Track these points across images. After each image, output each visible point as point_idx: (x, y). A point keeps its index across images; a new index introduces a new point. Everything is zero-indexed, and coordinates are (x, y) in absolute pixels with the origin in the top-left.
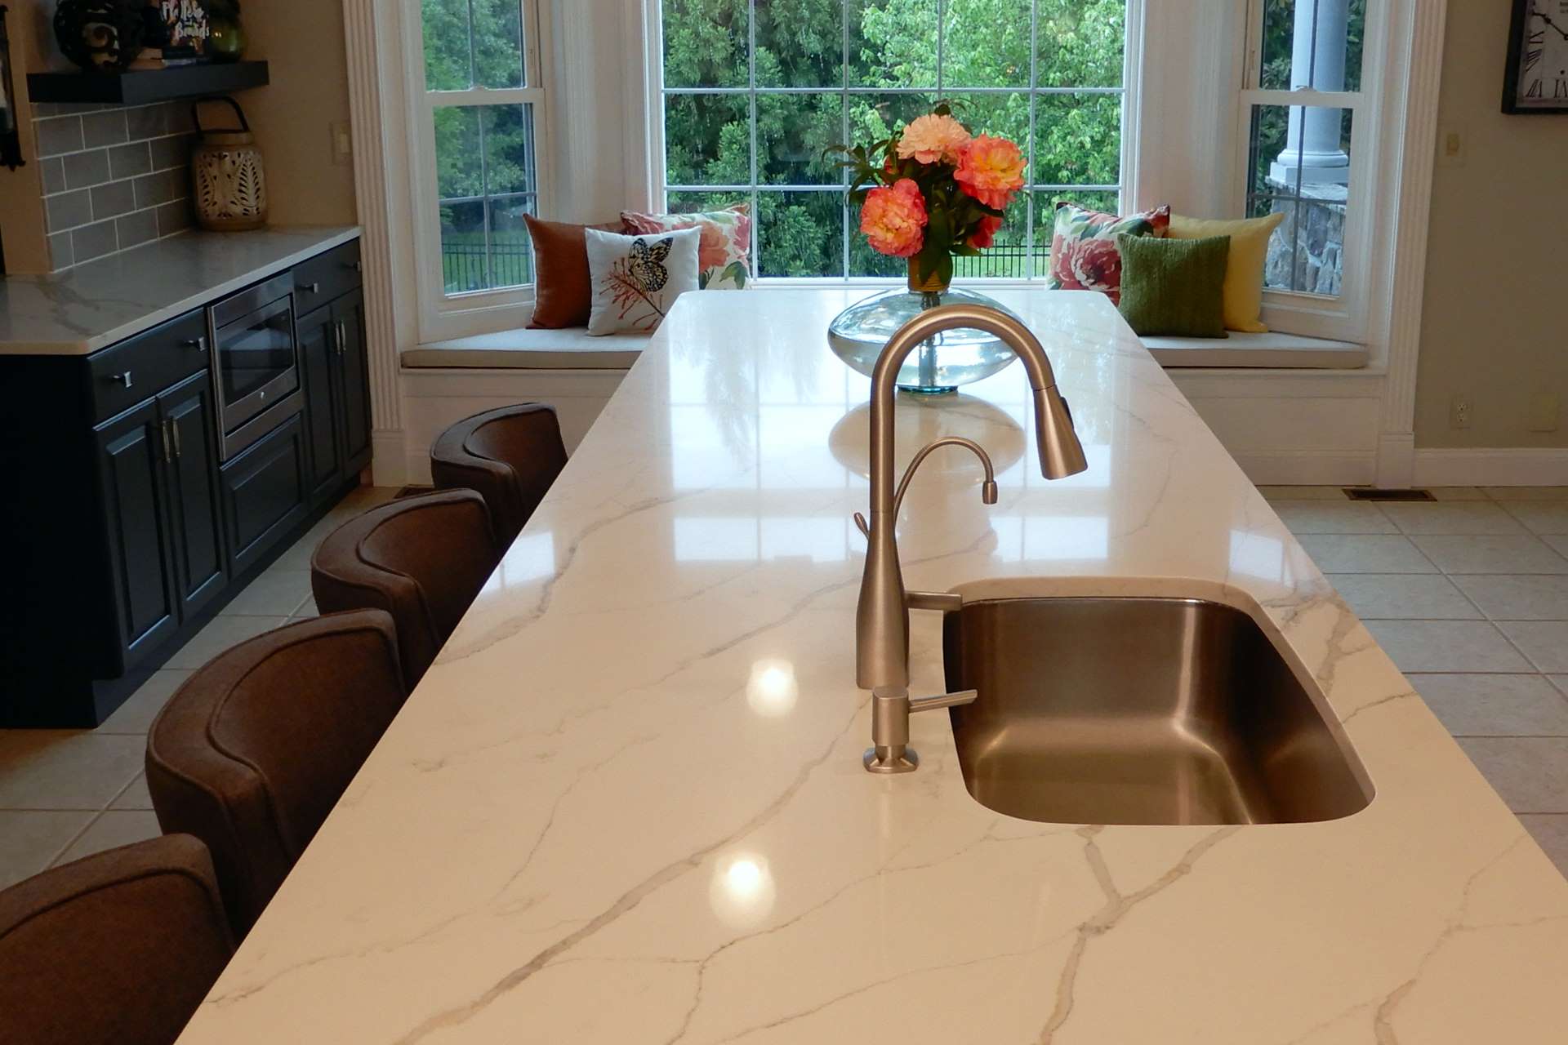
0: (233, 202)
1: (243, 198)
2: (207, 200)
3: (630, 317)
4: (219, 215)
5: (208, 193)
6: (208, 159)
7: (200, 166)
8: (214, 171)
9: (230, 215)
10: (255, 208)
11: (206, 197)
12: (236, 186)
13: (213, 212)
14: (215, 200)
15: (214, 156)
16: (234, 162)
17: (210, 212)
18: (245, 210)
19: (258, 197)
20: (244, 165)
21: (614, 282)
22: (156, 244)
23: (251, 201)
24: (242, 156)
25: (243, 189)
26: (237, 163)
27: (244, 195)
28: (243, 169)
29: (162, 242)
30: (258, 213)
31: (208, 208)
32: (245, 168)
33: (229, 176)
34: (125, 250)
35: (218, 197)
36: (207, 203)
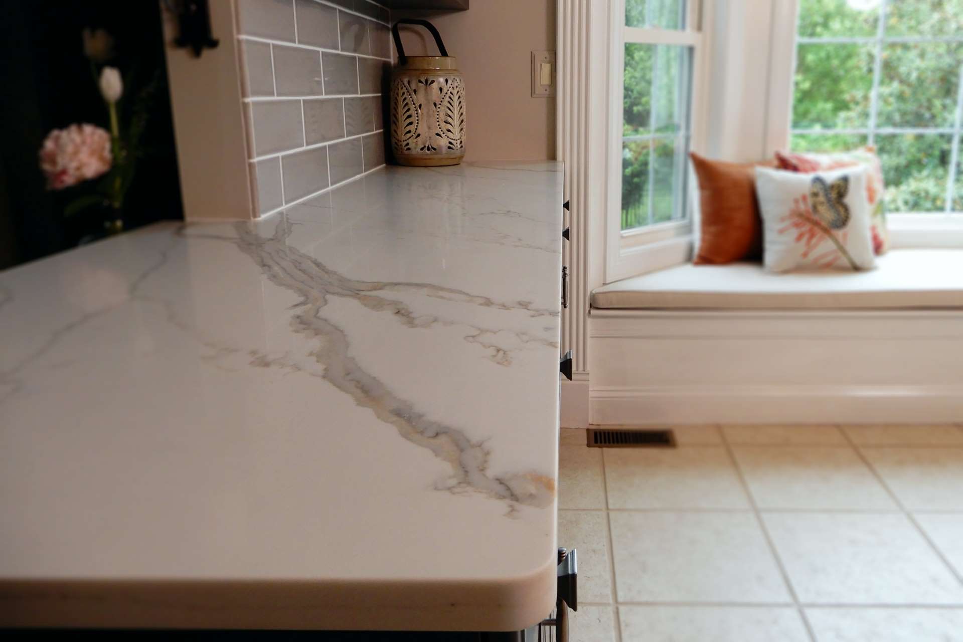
0: (438, 135)
1: (449, 131)
2: (409, 132)
3: (814, 254)
4: (422, 149)
5: (411, 123)
6: (413, 86)
7: (404, 94)
8: (420, 98)
9: (435, 149)
10: (459, 142)
11: (408, 128)
12: (442, 116)
13: (415, 147)
14: (418, 132)
15: (420, 81)
16: (441, 89)
17: (411, 146)
18: (450, 143)
19: (462, 129)
20: (451, 93)
21: (796, 219)
22: (361, 180)
23: (456, 134)
24: (450, 82)
25: (450, 120)
26: (445, 90)
27: (449, 127)
28: (450, 98)
29: (366, 177)
30: (462, 147)
31: (410, 141)
32: (452, 96)
33: (435, 105)
34: (338, 185)
35: (422, 129)
36: (409, 135)
